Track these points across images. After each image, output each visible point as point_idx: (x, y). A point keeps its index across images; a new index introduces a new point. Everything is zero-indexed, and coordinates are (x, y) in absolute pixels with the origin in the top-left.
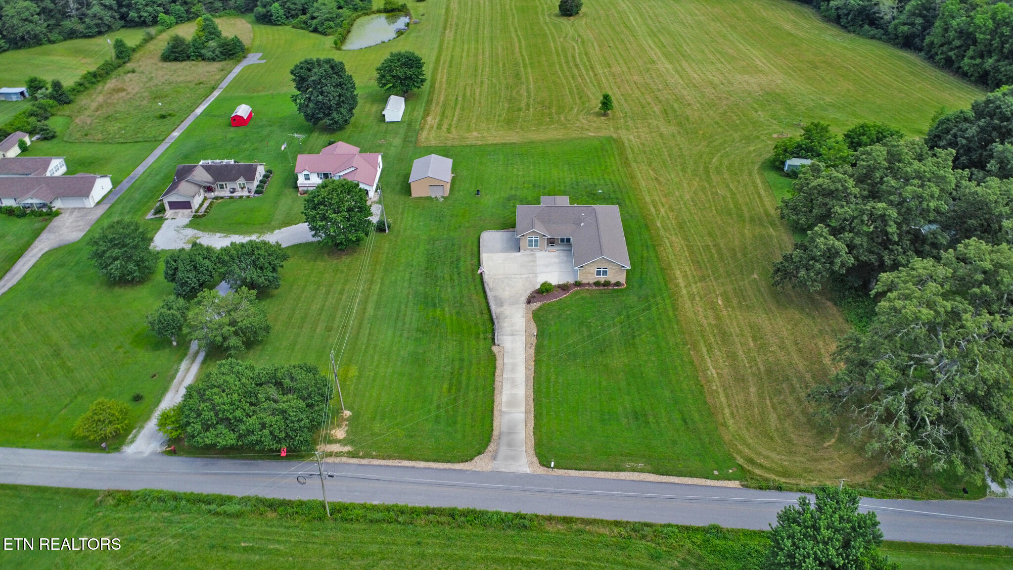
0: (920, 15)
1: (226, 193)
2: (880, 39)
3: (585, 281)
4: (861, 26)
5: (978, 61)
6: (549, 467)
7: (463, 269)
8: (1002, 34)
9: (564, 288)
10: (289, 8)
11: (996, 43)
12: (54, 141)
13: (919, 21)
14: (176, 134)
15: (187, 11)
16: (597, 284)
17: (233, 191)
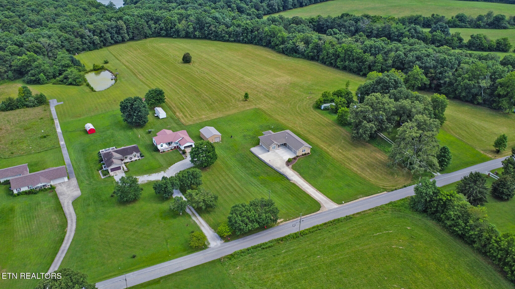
0: (315, 49)
1: (128, 160)
2: (302, 58)
4: (293, 54)
5: (342, 63)
6: (343, 203)
8: (348, 54)
9: (295, 159)
11: (347, 57)
13: (315, 51)
14: (62, 143)
17: (131, 158)
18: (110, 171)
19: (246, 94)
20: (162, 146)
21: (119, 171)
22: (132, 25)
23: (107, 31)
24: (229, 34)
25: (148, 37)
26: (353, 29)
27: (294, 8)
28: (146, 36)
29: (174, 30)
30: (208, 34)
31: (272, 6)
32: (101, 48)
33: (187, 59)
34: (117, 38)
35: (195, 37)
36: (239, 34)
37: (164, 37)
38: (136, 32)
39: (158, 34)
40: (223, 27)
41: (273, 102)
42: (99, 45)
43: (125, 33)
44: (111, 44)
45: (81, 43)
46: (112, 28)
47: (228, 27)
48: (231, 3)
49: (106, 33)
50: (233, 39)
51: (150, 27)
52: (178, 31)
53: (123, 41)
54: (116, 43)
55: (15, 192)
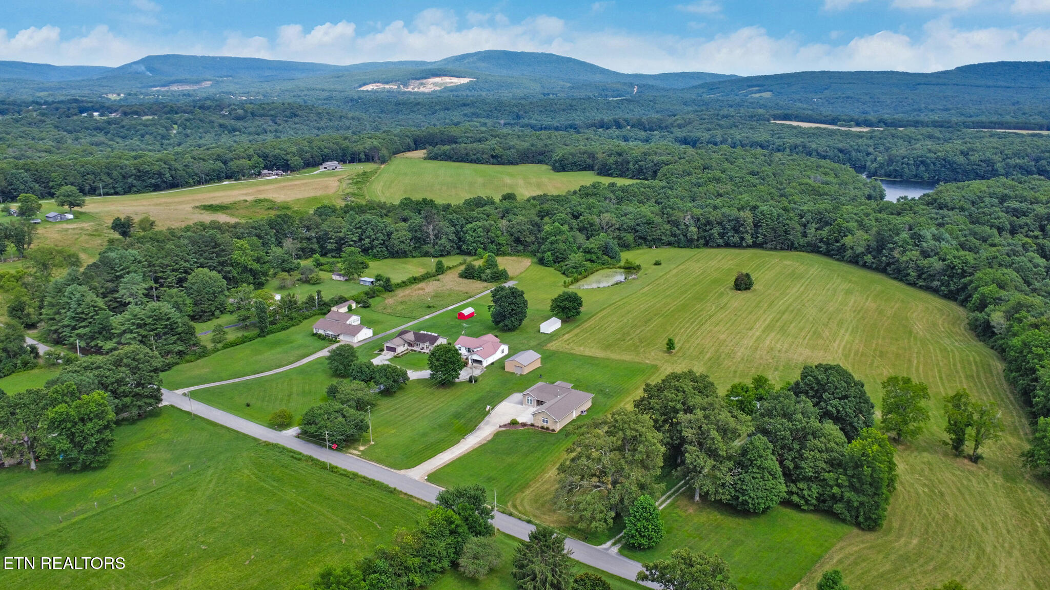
1: (417, 349)
3: (536, 424)
4: (987, 338)
9: (524, 425)
10: (557, 256)
12: (368, 309)
14: (427, 317)
15: (498, 250)
16: (542, 428)
17: (423, 349)
18: (385, 348)
23: (719, 224)
24: (921, 272)
25: (796, 249)
29: (839, 244)
30: (887, 264)
32: (697, 247)
34: (731, 238)
35: (865, 266)
36: (935, 275)
38: (770, 234)
39: (812, 248)
40: (916, 253)
42: (696, 243)
43: (747, 232)
44: (719, 246)
45: (668, 232)
46: (729, 221)
49: (715, 225)
50: (923, 284)
51: (805, 235)
52: (843, 248)
53: (739, 245)
54: (727, 245)
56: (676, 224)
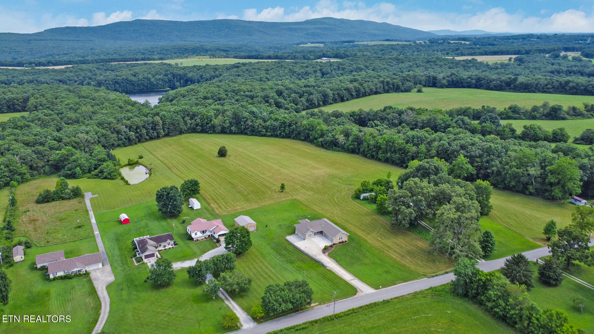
0: (355, 141)
2: (342, 151)
3: (336, 243)
4: (332, 147)
5: (384, 155)
6: (380, 288)
7: (291, 250)
8: (390, 145)
9: (331, 246)
10: (84, 170)
11: (388, 148)
13: (356, 143)
14: (96, 232)
16: (340, 243)
17: (165, 246)
18: (143, 258)
19: (283, 185)
20: (196, 234)
21: (153, 258)
22: (168, 121)
23: (143, 127)
24: (266, 128)
25: (183, 133)
26: (396, 121)
27: (335, 103)
28: (181, 133)
29: (210, 125)
30: (245, 129)
31: (311, 101)
32: (136, 144)
33: (222, 153)
34: (152, 134)
35: (231, 133)
36: (277, 128)
37: (199, 132)
38: (172, 127)
39: (193, 130)
40: (260, 121)
41: (310, 193)
42: (134, 141)
43: (160, 129)
44: (147, 140)
45: (117, 139)
46: (148, 124)
47: (265, 121)
48: (269, 99)
49: (141, 128)
50: (270, 134)
51: (186, 123)
52: (213, 127)
53: (158, 137)
54: (151, 139)
55: (51, 277)
56: (118, 132)
